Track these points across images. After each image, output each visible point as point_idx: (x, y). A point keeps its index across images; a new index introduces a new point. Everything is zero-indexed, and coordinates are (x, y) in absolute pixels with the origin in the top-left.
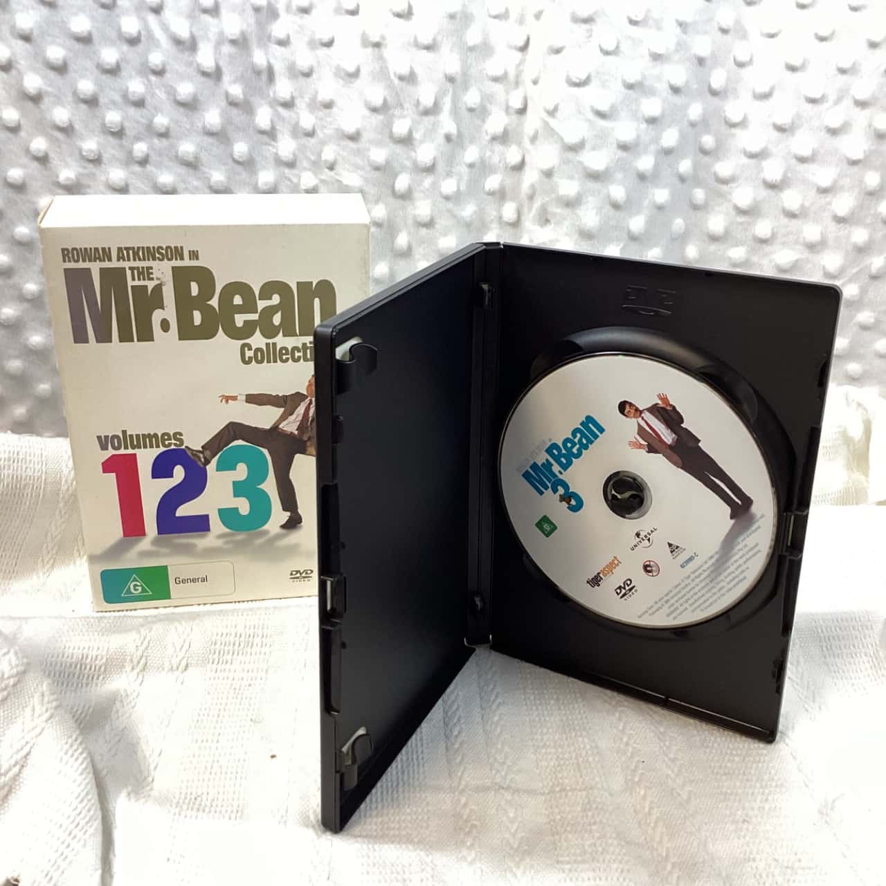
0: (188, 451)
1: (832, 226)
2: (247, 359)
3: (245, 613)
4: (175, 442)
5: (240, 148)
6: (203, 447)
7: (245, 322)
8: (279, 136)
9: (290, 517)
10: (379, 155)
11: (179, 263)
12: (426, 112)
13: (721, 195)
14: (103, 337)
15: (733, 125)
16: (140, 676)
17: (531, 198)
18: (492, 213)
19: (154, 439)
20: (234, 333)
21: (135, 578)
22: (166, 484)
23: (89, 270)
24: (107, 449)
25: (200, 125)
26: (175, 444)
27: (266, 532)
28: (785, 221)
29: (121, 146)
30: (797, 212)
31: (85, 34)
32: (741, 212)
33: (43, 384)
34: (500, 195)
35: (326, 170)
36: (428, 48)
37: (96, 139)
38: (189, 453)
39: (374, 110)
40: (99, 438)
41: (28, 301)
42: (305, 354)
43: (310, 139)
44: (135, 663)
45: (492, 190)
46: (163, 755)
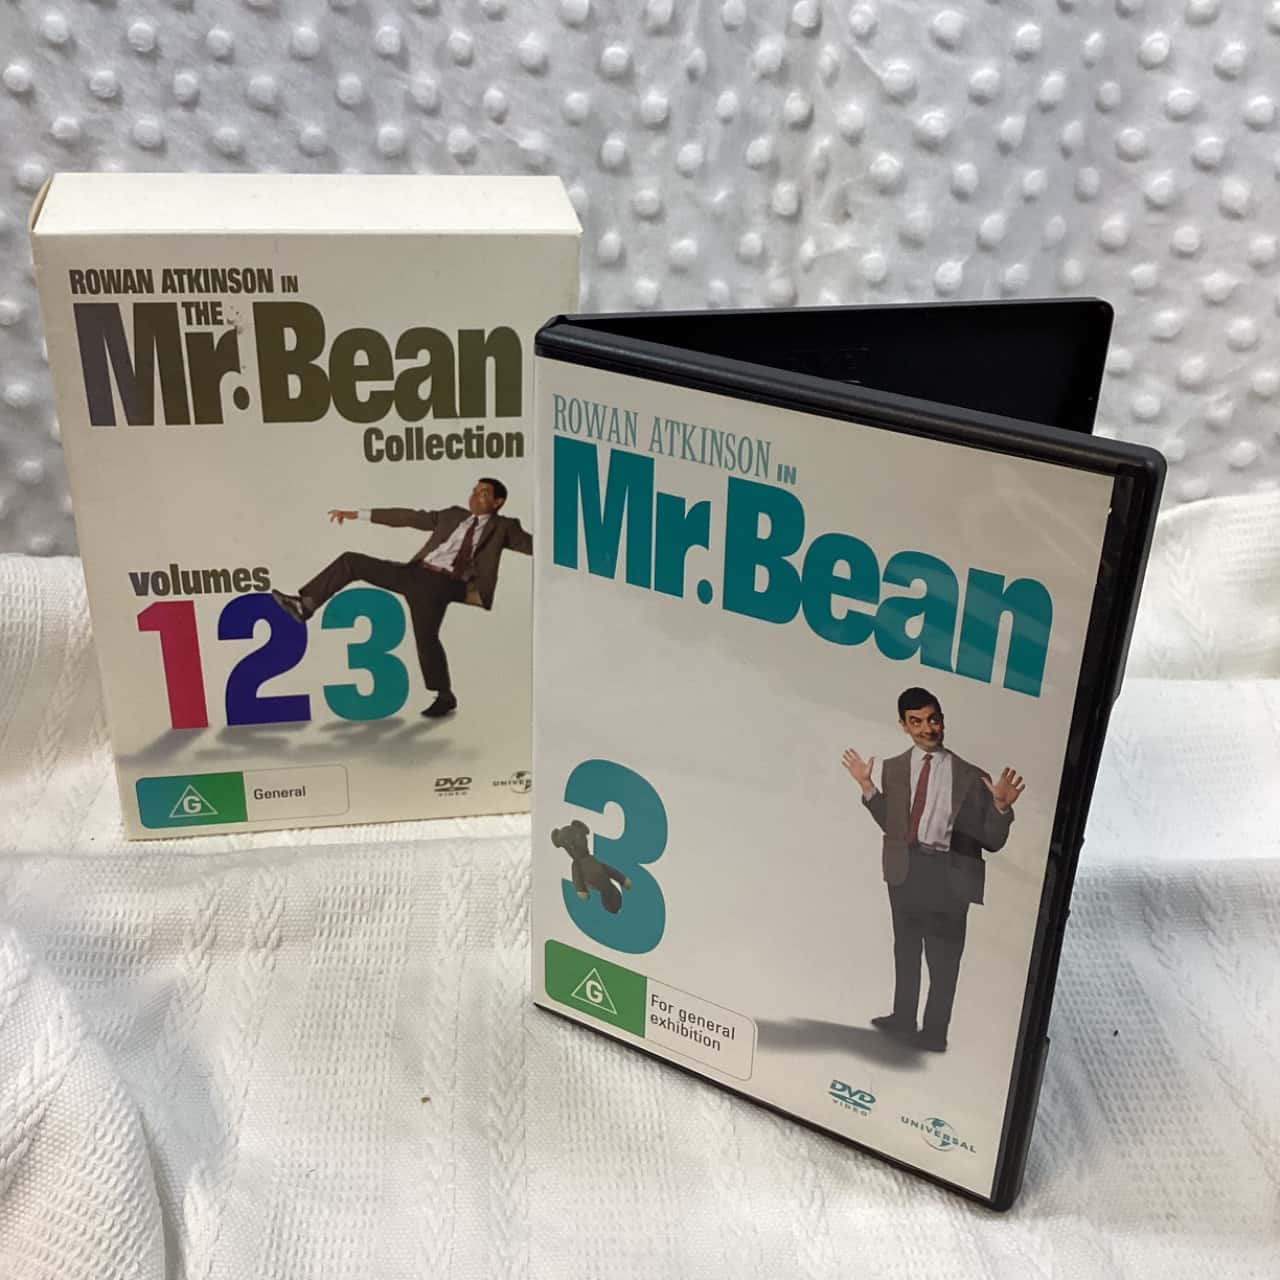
0: (276, 596)
2: (374, 453)
3: (370, 854)
4: (257, 583)
5: (350, 82)
6: (300, 592)
7: (373, 393)
8: (414, 62)
9: (438, 699)
10: (577, 99)
11: (264, 297)
12: (658, 31)
14: (140, 415)
15: (1150, 66)
16: (206, 957)
17: (822, 176)
18: (756, 201)
19: (222, 579)
20: (354, 411)
21: (190, 790)
22: (241, 649)
23: (115, 306)
24: (145, 593)
25: (285, 45)
26: (256, 587)
27: (398, 722)
28: (1222, 222)
29: (154, 76)
30: (1242, 211)
32: (1155, 207)
33: (30, 459)
34: (772, 169)
35: (491, 124)
38: (280, 602)
39: (573, 25)
40: (133, 576)
41: (6, 327)
42: (468, 446)
43: (463, 69)
44: (198, 936)
45: (758, 161)
46: (251, 1095)
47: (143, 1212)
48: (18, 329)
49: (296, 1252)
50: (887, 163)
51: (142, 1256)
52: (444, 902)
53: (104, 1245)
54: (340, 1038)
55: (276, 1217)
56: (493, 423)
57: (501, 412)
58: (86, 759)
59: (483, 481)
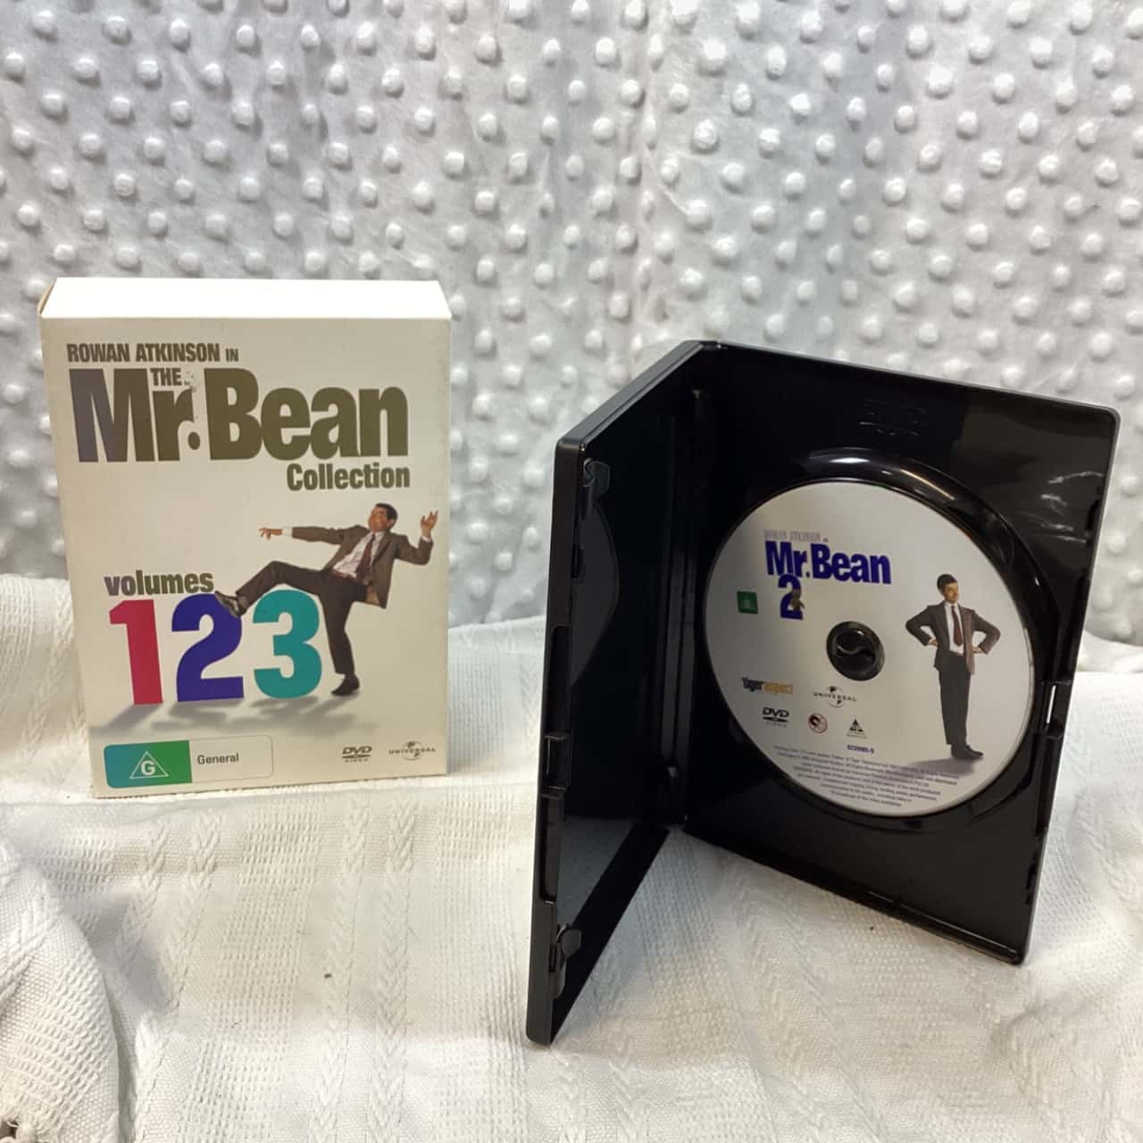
0: (217, 597)
1: (1013, 329)
2: (295, 483)
3: (288, 801)
4: (203, 586)
5: (283, 219)
6: (237, 593)
7: (294, 437)
8: (333, 205)
9: (344, 681)
10: (456, 231)
11: (213, 365)
12: (517, 181)
13: (876, 289)
14: (117, 454)
15: (893, 204)
16: (157, 878)
17: (645, 287)
18: (596, 305)
19: (176, 582)
20: (280, 451)
21: (147, 756)
22: (190, 639)
23: (100, 372)
24: (117, 594)
25: (234, 190)
26: (203, 589)
27: (314, 700)
28: (954, 320)
29: (133, 214)
30: (969, 311)
31: (91, 75)
32: (901, 309)
33: (26, 510)
34: (607, 284)
35: (391, 249)
36: (521, 102)
37: (103, 204)
38: (220, 600)
39: (453, 176)
40: (107, 580)
41: (11, 405)
42: (367, 478)
43: (371, 210)
44: (151, 861)
45: (598, 276)
46: (190, 974)
47: (102, 1039)
48: (22, 407)
49: (221, 1078)
50: (692, 277)
51: (101, 1069)
52: (346, 836)
53: (72, 1060)
54: (261, 934)
55: (206, 1052)
56: (385, 461)
57: (391, 453)
58: (64, 740)
59: (379, 505)
